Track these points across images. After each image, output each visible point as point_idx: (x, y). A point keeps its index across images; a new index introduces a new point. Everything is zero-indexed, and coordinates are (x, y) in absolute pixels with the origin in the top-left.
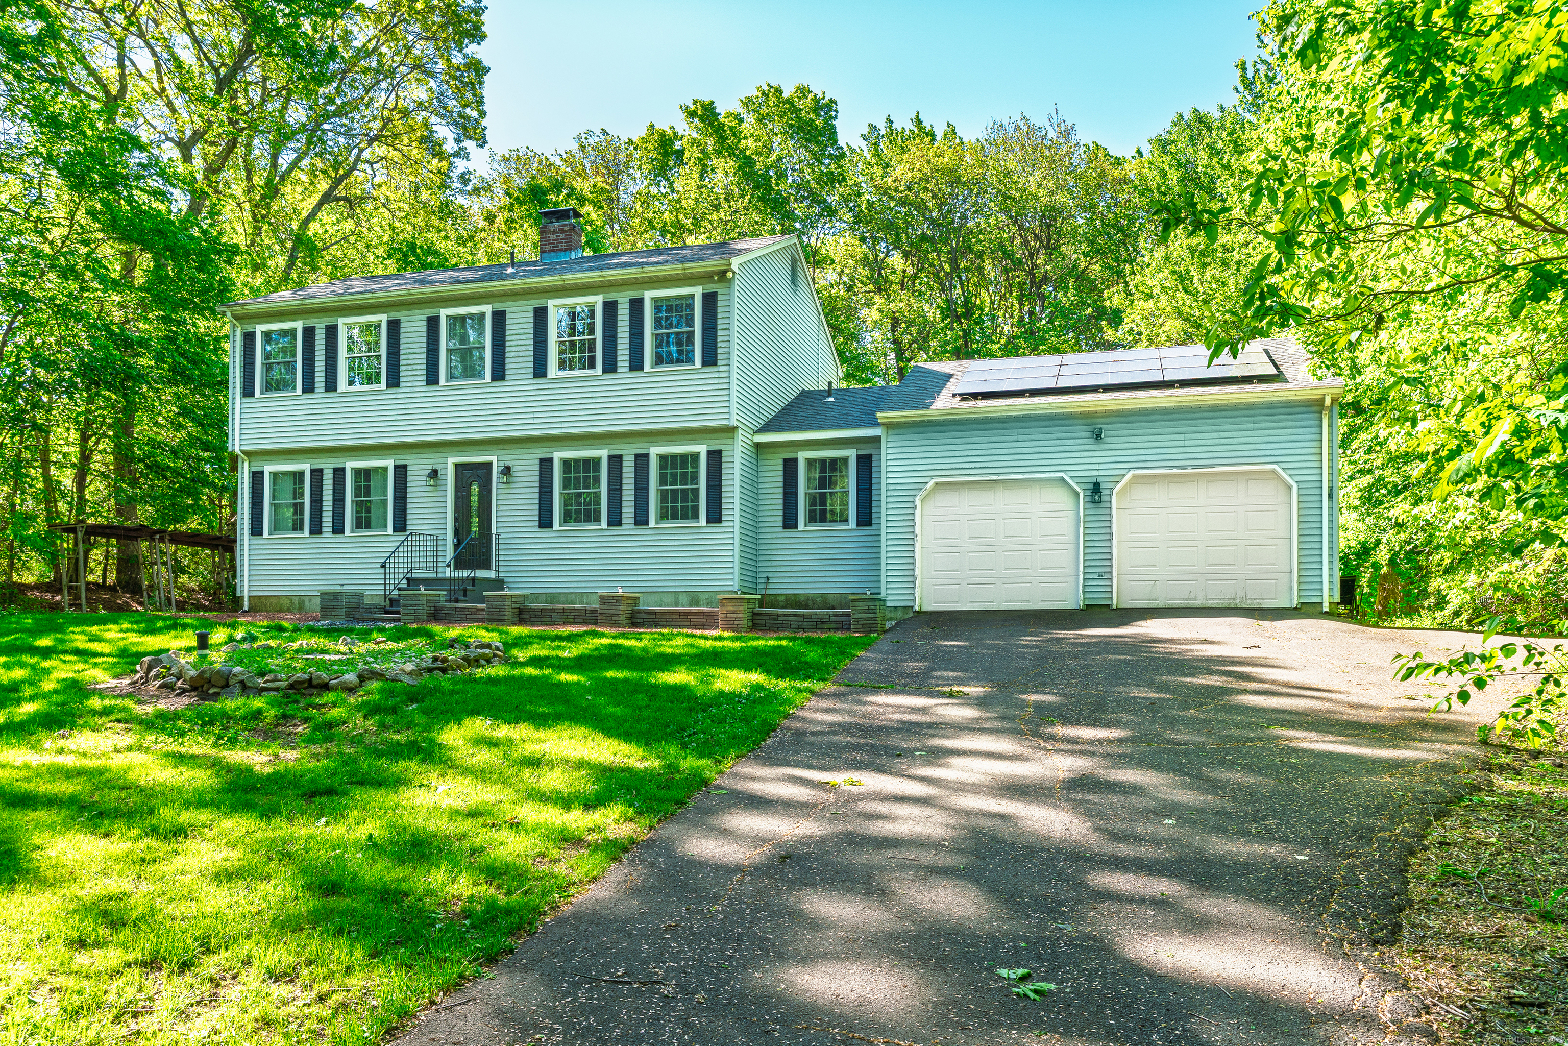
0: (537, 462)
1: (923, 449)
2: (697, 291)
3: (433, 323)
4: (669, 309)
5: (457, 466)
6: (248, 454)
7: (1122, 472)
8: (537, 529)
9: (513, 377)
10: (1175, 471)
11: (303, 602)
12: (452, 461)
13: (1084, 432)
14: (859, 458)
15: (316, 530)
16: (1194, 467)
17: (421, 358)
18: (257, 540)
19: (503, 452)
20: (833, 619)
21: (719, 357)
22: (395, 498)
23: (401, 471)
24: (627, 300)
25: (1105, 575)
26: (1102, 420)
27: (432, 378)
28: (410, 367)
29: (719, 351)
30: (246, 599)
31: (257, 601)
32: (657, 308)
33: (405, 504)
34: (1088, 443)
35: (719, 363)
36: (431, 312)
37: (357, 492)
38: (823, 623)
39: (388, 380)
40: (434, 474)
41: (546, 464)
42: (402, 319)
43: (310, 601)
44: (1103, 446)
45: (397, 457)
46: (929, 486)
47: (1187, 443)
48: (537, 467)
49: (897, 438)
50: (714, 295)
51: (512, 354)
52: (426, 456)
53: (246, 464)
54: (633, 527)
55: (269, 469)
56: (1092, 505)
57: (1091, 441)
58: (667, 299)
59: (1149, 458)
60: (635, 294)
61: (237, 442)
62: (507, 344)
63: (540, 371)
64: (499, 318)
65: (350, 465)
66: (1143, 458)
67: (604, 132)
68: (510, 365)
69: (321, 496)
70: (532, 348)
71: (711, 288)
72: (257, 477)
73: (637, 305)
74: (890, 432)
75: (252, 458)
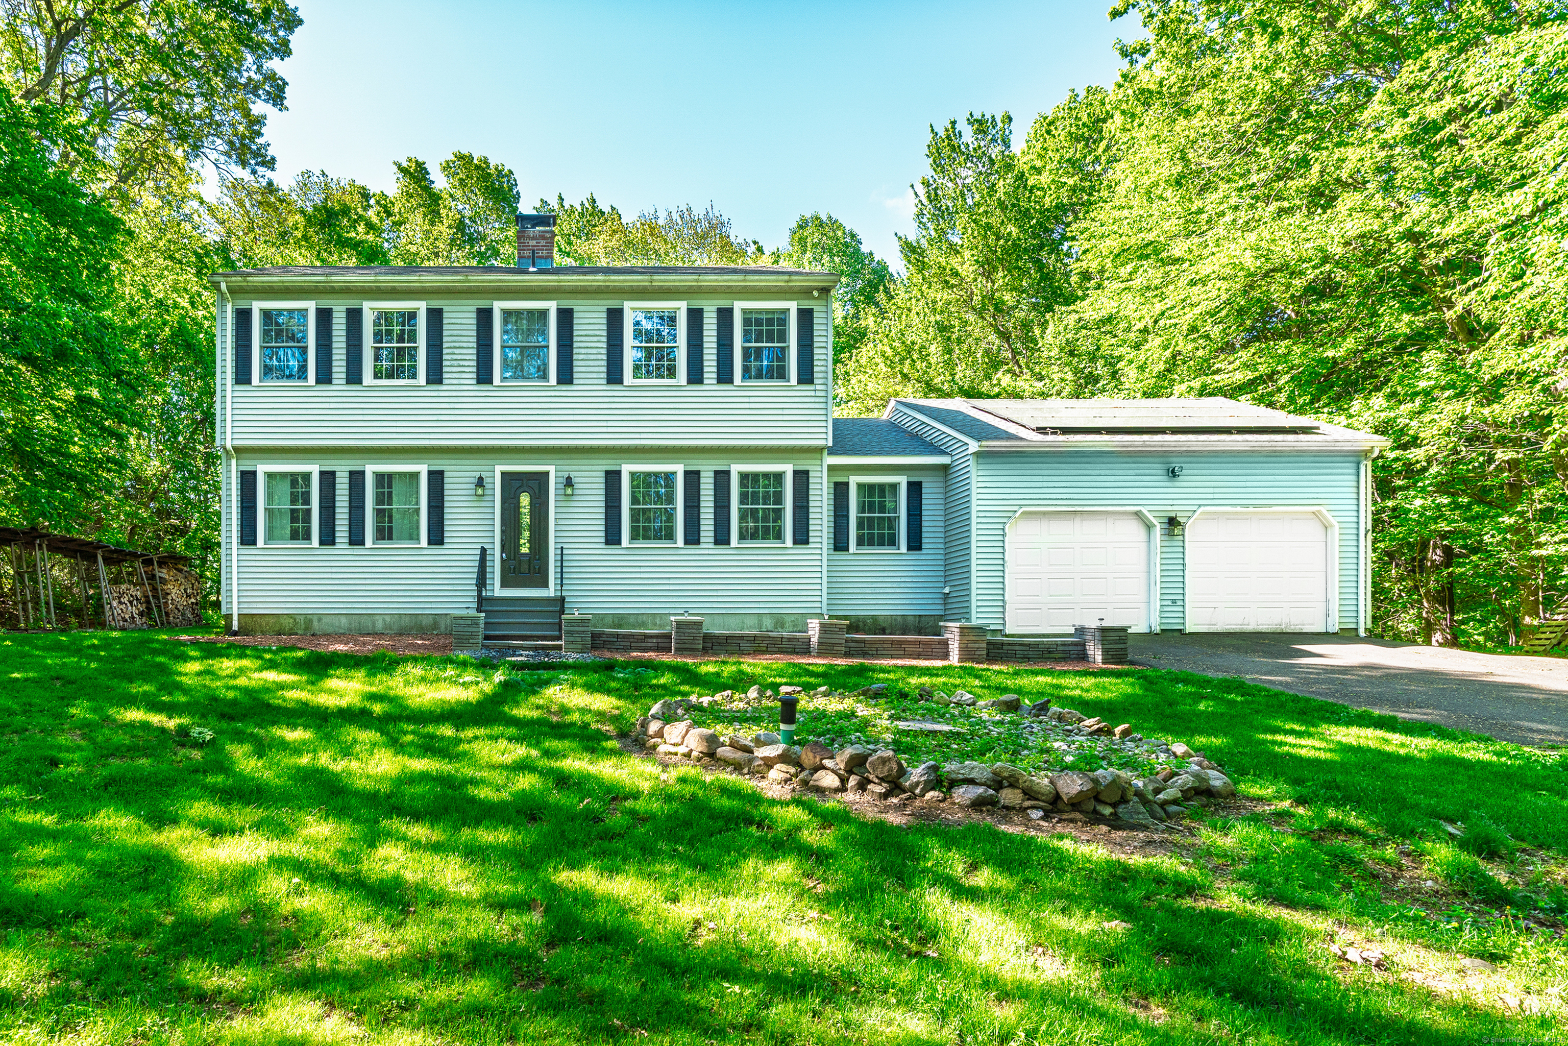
0: (603, 474)
1: (1013, 478)
2: (792, 306)
3: (484, 317)
4: (759, 322)
5: (503, 474)
6: (237, 450)
7: (1194, 508)
8: (603, 546)
9: (582, 381)
10: (1239, 509)
11: (311, 621)
12: (499, 469)
13: (1159, 469)
14: (910, 484)
15: (328, 539)
16: (1255, 506)
17: (470, 354)
18: (248, 550)
19: (561, 462)
20: (1061, 648)
21: (815, 375)
22: (429, 507)
23: (437, 479)
24: (714, 308)
25: (1178, 602)
26: (1174, 459)
27: (484, 376)
28: (455, 363)
29: (816, 369)
30: (235, 618)
31: (249, 620)
32: (747, 322)
33: (443, 513)
34: (1161, 479)
35: (816, 381)
36: (483, 304)
37: (379, 499)
38: (1050, 652)
39: (428, 375)
40: (480, 483)
41: (612, 479)
42: (445, 309)
43: (320, 620)
44: (1177, 484)
45: (432, 462)
46: (1017, 514)
47: (1248, 484)
48: (603, 480)
49: (986, 467)
50: (810, 311)
51: (581, 357)
52: (468, 462)
53: (234, 462)
54: (712, 546)
55: (263, 469)
56: (1166, 538)
57: (1166, 478)
58: (759, 311)
59: (1216, 496)
60: (724, 303)
61: (229, 436)
62: (575, 345)
63: (614, 376)
64: (566, 317)
65: (371, 469)
66: (1211, 496)
67: (324, 174)
68: (578, 368)
69: (334, 501)
70: (604, 351)
71: (806, 304)
72: (248, 480)
73: (725, 315)
74: (980, 460)
75: (243, 455)
